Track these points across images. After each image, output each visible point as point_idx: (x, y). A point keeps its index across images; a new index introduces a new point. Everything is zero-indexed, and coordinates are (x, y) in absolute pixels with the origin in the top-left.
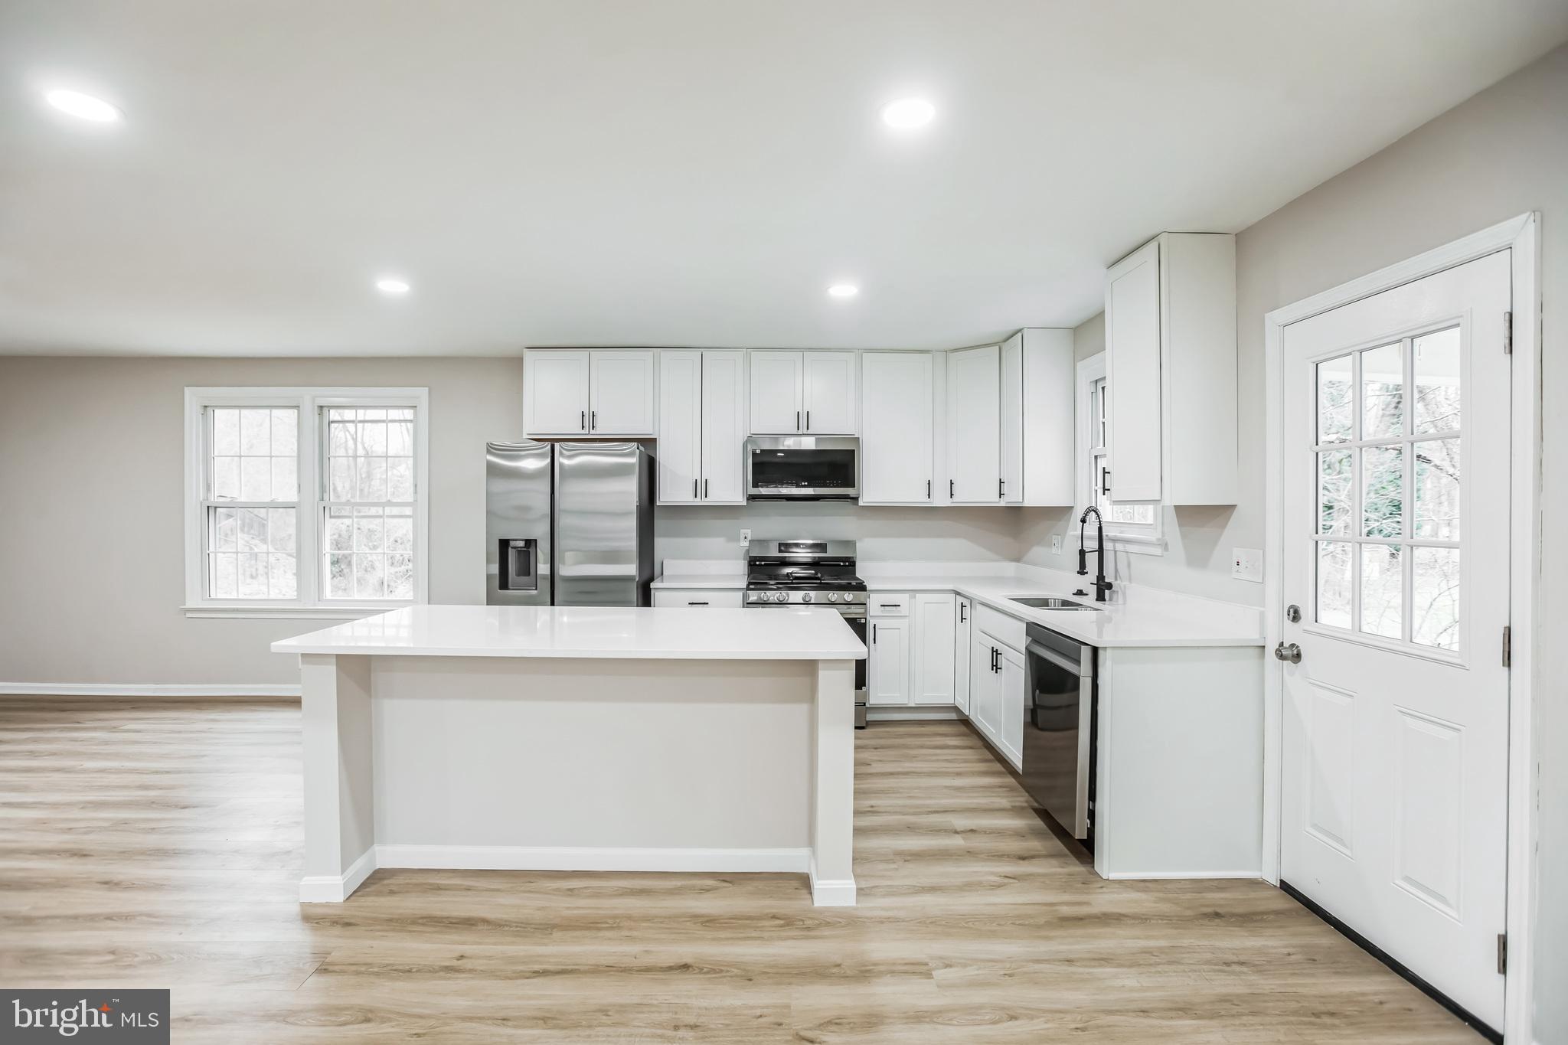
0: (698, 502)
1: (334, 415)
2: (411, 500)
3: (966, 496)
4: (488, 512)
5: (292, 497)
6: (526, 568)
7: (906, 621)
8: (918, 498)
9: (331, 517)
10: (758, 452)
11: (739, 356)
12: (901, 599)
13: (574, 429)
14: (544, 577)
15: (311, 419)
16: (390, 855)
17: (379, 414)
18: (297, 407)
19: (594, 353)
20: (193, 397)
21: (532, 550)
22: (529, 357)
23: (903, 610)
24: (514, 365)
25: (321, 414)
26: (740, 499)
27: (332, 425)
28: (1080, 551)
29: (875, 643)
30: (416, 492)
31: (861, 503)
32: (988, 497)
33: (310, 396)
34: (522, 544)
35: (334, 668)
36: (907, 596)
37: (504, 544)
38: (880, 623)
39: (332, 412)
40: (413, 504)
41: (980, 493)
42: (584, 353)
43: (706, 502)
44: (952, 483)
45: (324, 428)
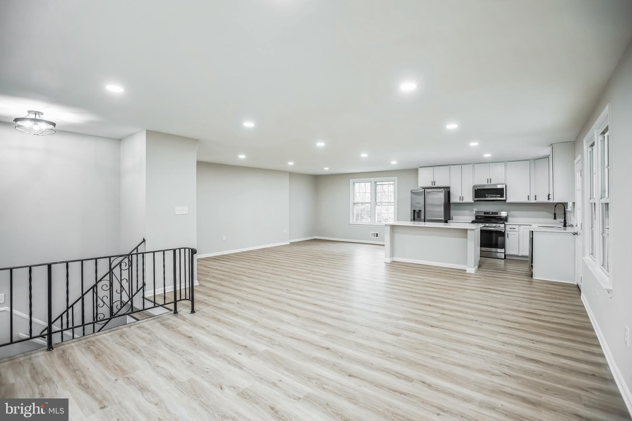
0: (461, 202)
1: (378, 183)
2: (394, 201)
3: (540, 200)
4: (411, 205)
5: (370, 201)
6: (419, 216)
7: (518, 233)
8: (525, 200)
9: (377, 205)
10: (476, 189)
11: (471, 166)
12: (517, 227)
13: (430, 185)
14: (423, 219)
15: (373, 185)
16: (396, 259)
17: (387, 183)
18: (371, 182)
19: (435, 168)
20: (351, 181)
21: (420, 212)
22: (420, 170)
23: (517, 229)
24: (416, 171)
25: (375, 183)
26: (472, 201)
27: (377, 186)
28: (554, 214)
29: (508, 237)
30: (395, 200)
31: (507, 202)
32: (545, 200)
33: (373, 179)
34: (418, 211)
35: (389, 227)
36: (518, 226)
37: (414, 211)
38: (509, 233)
39: (377, 183)
40: (394, 202)
41: (543, 199)
42: (432, 168)
43: (463, 202)
44: (535, 196)
45: (376, 185)
